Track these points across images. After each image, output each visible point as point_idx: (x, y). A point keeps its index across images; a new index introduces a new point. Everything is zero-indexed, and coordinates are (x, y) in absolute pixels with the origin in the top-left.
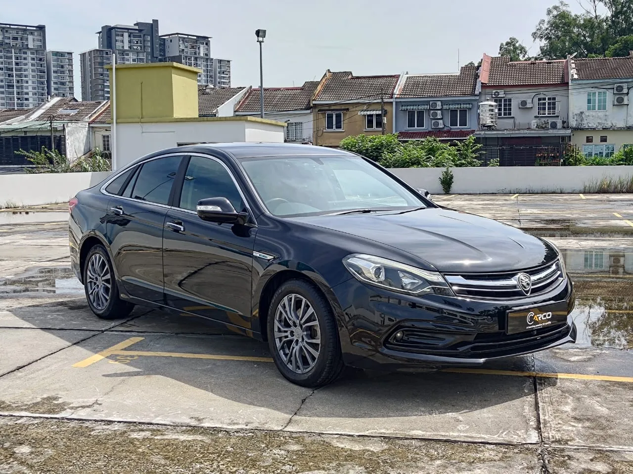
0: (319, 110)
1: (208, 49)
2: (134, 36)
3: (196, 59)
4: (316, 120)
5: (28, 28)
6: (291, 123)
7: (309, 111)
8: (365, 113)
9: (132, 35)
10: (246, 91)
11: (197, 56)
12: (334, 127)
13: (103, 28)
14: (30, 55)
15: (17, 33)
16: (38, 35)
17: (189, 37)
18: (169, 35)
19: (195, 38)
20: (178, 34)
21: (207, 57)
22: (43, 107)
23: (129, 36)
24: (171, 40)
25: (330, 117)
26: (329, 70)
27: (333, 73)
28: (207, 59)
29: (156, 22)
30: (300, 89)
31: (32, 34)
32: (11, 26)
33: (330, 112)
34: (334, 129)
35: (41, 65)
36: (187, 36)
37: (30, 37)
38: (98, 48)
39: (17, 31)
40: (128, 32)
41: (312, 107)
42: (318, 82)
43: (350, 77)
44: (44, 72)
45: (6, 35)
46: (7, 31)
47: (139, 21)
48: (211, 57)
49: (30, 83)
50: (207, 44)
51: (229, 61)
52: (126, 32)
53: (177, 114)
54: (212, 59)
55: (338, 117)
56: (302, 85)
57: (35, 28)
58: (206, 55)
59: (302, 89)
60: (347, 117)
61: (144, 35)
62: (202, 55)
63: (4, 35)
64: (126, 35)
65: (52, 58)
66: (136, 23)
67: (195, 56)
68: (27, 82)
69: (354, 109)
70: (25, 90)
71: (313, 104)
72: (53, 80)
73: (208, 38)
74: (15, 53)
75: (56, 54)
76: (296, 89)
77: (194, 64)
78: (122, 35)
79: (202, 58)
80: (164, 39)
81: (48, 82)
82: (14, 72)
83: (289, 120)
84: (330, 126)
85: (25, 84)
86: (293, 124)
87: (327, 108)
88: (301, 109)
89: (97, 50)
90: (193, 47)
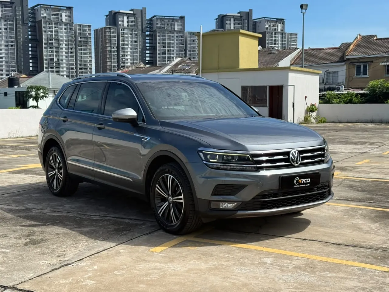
0: (351, 63)
1: (283, 27)
2: (237, 20)
3: (275, 33)
4: (348, 69)
5: (175, 18)
6: (330, 72)
7: (343, 64)
8: (385, 64)
9: (236, 20)
10: (299, 51)
11: (276, 31)
12: (362, 74)
13: (219, 16)
14: (175, 34)
15: (169, 21)
16: (180, 22)
17: (272, 19)
18: (259, 19)
19: (275, 20)
20: (264, 18)
21: (282, 32)
22: (170, 65)
23: (234, 20)
24: (260, 22)
25: (359, 68)
26: (359, 34)
27: (363, 36)
28: (282, 33)
29: (251, 11)
30: (338, 48)
31: (177, 21)
32: (166, 17)
33: (358, 64)
34: (362, 76)
35: (182, 40)
36: (270, 19)
37: (176, 24)
38: (215, 29)
39: (169, 20)
40: (233, 18)
41: (345, 61)
42: (351, 43)
43: (375, 38)
44: (183, 45)
45: (163, 22)
46: (163, 20)
47: (241, 11)
48: (285, 32)
49: (175, 51)
50: (283, 23)
51: (296, 34)
52: (232, 18)
53: (242, 66)
54: (286, 33)
55: (365, 67)
56: (339, 46)
57: (179, 18)
58: (282, 30)
59: (339, 48)
60: (372, 67)
61: (243, 20)
62: (279, 30)
63: (161, 22)
64: (232, 20)
65: (188, 35)
66: (238, 12)
67: (275, 31)
68: (173, 51)
69: (377, 61)
70: (172, 56)
71: (347, 58)
72: (188, 49)
73: (283, 19)
74: (167, 33)
75: (191, 33)
76: (335, 48)
77: (274, 37)
78: (230, 20)
79: (279, 33)
80: (256, 22)
81: (186, 50)
82: (166, 45)
83: (328, 70)
84: (359, 73)
85: (172, 52)
86: (331, 72)
87: (357, 61)
88: (334, 62)
89: (214, 30)
90: (274, 25)
